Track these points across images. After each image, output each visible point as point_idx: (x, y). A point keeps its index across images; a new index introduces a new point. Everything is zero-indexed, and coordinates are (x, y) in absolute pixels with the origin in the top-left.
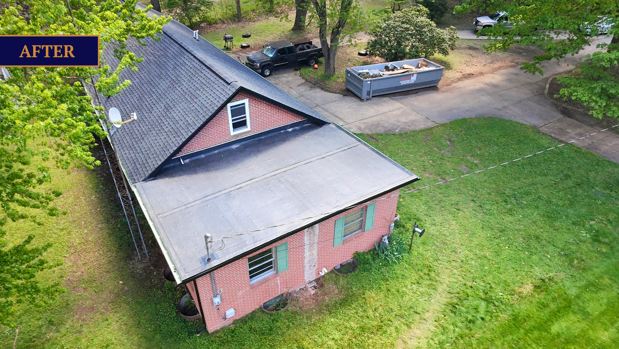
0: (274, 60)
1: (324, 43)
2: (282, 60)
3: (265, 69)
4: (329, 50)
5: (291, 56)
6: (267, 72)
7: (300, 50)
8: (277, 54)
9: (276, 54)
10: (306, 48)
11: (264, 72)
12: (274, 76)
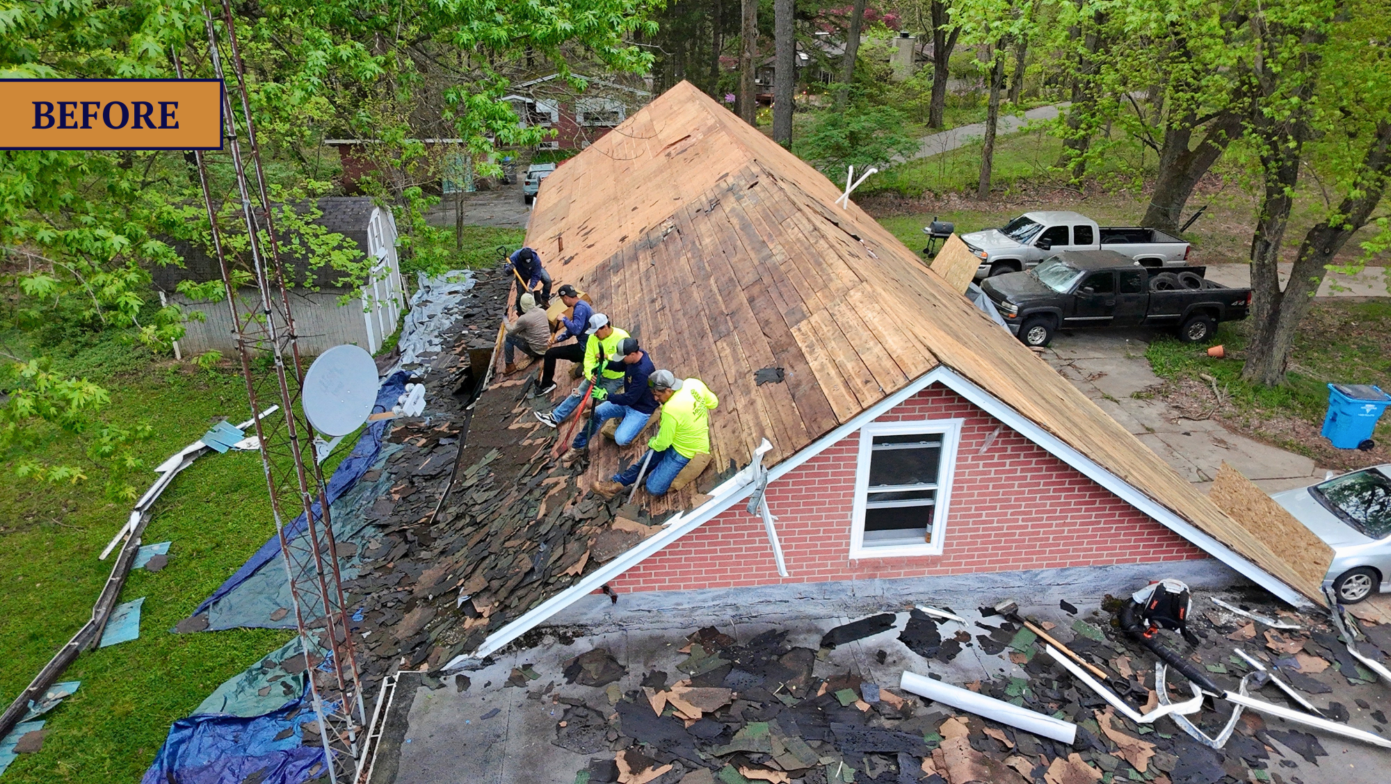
0: (1069, 303)
1: (1264, 271)
2: (1094, 306)
3: (1033, 327)
4: (1279, 296)
5: (1129, 299)
6: (1036, 335)
7: (1162, 285)
8: (1081, 288)
9: (1081, 285)
10: (1183, 283)
11: (1027, 334)
12: (1059, 352)
